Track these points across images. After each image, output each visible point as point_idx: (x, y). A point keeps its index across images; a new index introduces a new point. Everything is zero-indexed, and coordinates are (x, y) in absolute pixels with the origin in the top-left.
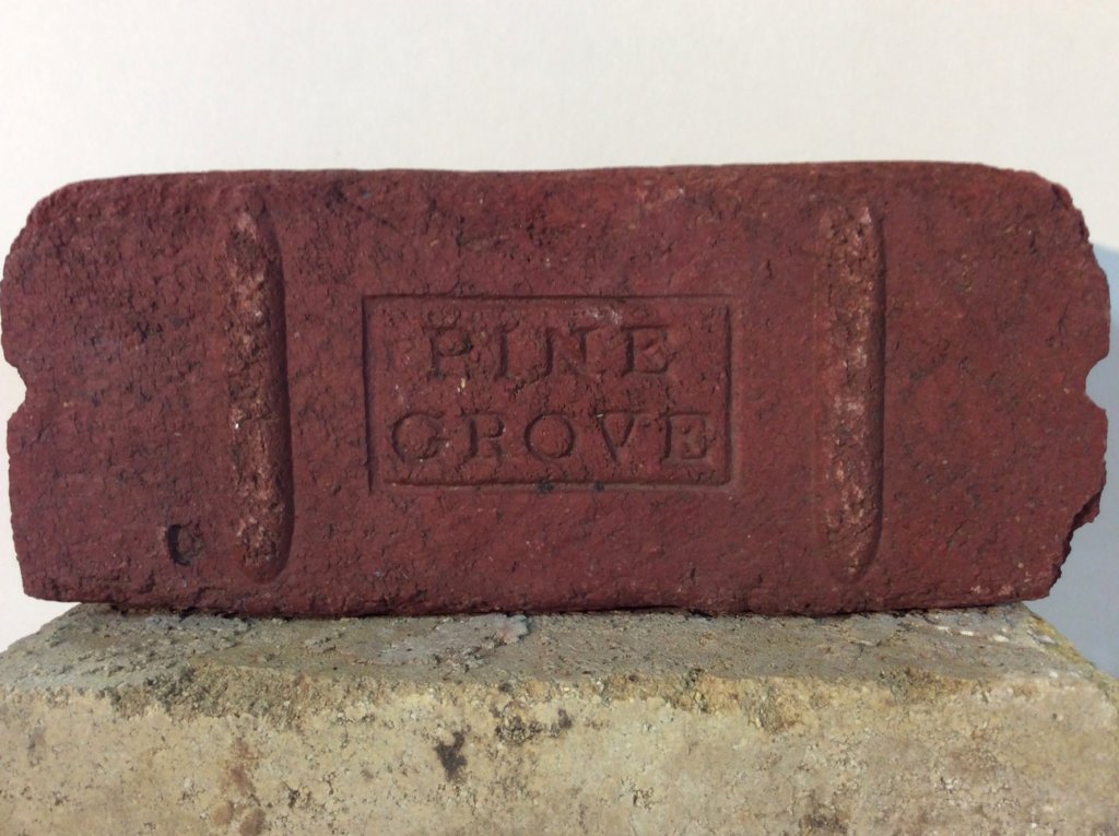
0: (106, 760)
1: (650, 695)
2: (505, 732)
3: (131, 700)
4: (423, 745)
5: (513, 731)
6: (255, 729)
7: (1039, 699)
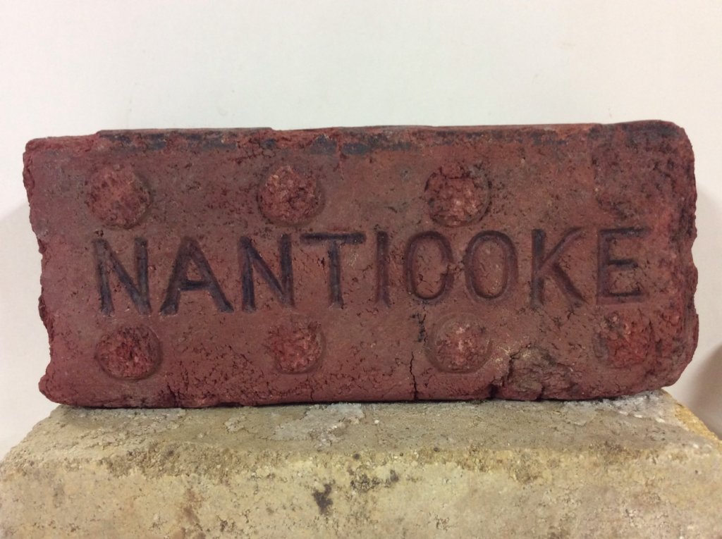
0: (104, 503)
1: (448, 461)
2: (357, 484)
3: (120, 466)
4: (306, 492)
5: (362, 483)
6: (199, 483)
7: (687, 462)
